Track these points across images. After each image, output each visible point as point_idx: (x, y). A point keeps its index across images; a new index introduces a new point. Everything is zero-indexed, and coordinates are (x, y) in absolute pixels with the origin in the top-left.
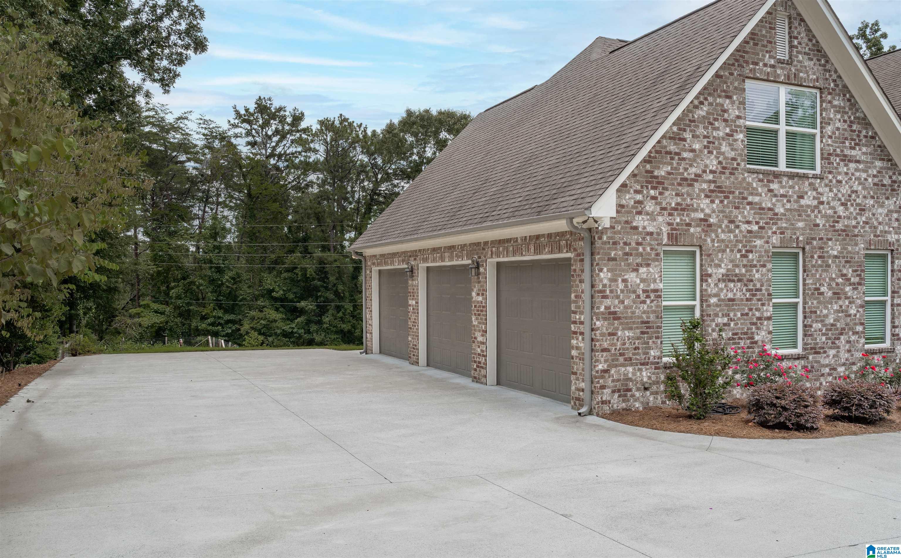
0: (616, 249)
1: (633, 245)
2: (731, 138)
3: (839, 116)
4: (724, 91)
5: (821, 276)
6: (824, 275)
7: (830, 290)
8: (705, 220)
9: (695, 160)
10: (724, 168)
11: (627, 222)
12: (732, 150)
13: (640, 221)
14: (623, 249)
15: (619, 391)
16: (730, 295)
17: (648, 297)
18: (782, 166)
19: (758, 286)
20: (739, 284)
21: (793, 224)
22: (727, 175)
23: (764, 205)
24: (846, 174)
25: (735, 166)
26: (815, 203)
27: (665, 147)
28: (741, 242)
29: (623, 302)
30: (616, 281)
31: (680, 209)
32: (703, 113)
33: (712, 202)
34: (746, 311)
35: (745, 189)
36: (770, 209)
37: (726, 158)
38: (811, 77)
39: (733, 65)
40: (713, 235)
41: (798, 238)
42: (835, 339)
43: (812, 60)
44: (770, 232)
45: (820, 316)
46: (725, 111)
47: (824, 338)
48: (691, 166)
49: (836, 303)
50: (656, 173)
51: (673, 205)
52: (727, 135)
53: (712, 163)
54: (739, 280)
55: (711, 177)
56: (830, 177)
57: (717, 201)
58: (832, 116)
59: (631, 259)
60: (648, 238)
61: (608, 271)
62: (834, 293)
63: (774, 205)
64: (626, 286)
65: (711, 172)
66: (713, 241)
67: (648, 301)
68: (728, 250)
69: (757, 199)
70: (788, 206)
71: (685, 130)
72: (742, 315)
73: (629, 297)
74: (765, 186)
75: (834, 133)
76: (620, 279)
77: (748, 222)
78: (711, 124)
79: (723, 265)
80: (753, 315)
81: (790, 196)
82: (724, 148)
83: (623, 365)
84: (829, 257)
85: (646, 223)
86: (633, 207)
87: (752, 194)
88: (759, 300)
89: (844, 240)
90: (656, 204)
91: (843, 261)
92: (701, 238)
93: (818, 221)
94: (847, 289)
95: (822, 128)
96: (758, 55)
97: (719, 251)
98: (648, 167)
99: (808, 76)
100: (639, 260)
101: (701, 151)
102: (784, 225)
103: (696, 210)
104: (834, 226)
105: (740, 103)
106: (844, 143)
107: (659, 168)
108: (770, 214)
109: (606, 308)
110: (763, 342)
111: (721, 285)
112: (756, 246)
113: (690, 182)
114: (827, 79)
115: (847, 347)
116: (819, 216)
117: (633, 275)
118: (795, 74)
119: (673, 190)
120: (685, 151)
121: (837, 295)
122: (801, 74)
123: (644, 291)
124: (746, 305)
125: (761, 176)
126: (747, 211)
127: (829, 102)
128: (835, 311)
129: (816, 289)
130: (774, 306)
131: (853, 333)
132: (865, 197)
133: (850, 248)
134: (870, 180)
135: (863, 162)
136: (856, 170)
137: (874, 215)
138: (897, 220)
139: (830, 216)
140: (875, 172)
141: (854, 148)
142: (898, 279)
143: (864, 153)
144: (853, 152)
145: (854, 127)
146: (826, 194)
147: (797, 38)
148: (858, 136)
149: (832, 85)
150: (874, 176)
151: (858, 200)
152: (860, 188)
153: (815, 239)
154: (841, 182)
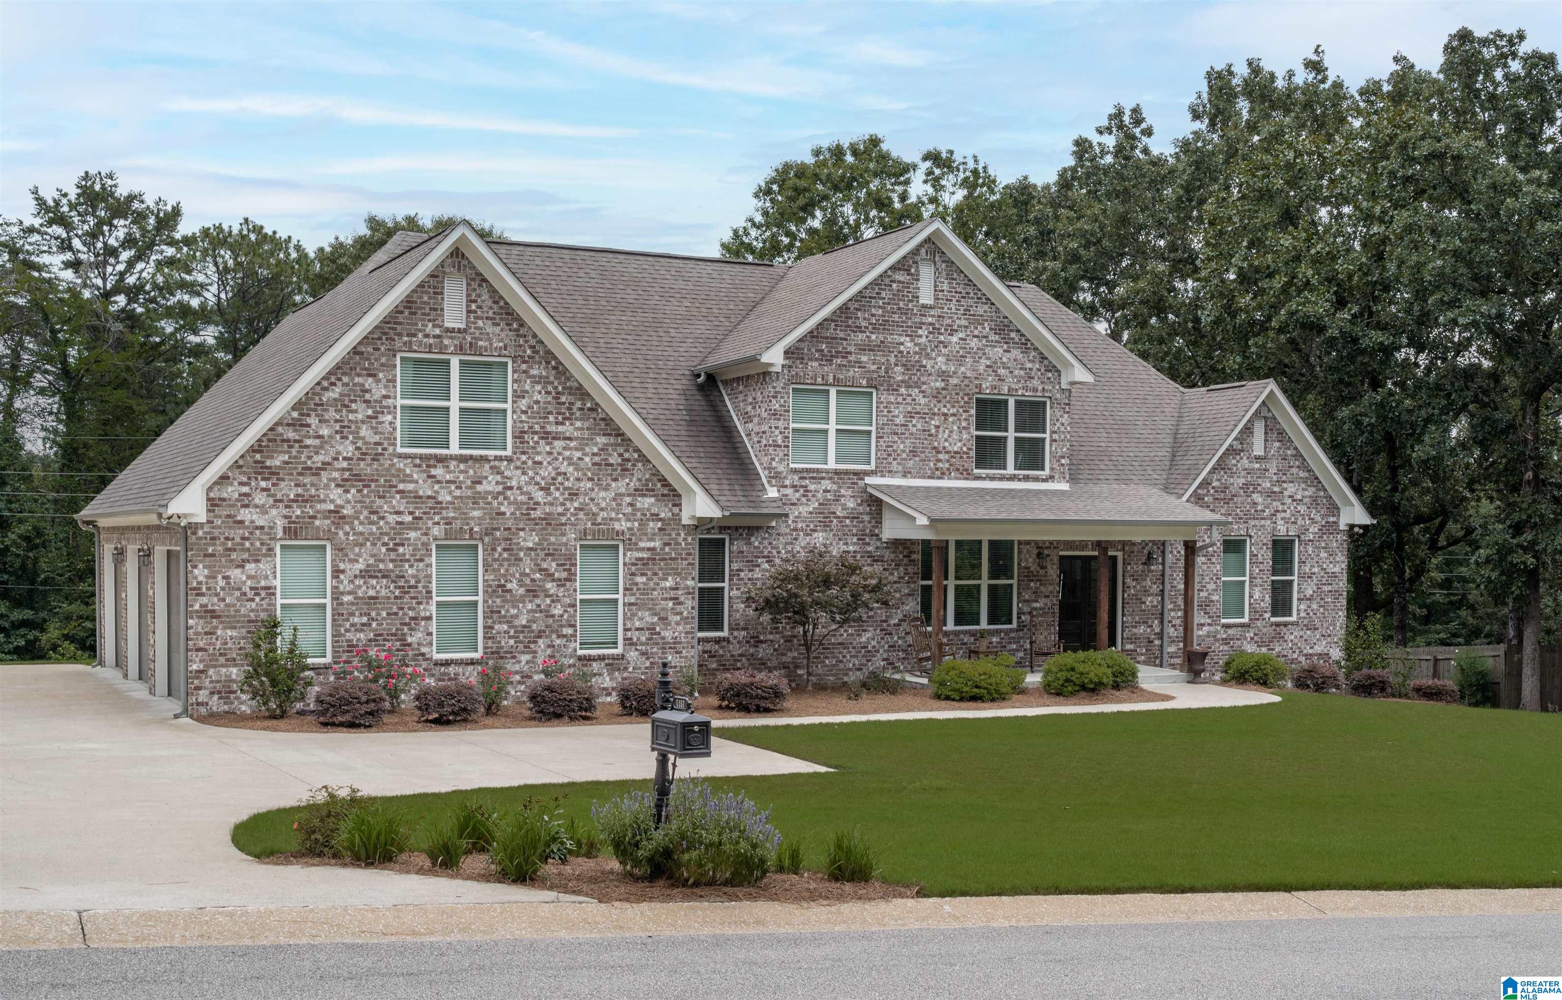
0: (214, 545)
1: (238, 540)
2: (374, 421)
3: (538, 387)
4: (366, 369)
5: (507, 570)
6: (512, 570)
7: (521, 586)
8: (338, 512)
9: (322, 447)
10: (363, 454)
11: (229, 516)
12: (376, 433)
13: (245, 515)
14: (223, 544)
15: (219, 692)
16: (371, 593)
17: (256, 594)
18: (455, 448)
19: (413, 582)
20: (384, 581)
21: (465, 514)
22: (369, 461)
23: (421, 493)
24: (550, 453)
25: (380, 451)
26: (500, 488)
27: (282, 435)
28: (387, 534)
29: (224, 600)
30: (215, 578)
31: (301, 500)
32: (337, 396)
33: (347, 492)
34: (395, 609)
35: (394, 476)
36: (429, 497)
37: (366, 443)
38: (495, 345)
39: (380, 339)
40: (347, 528)
41: (471, 529)
42: (529, 642)
43: (498, 325)
44: (430, 523)
45: (505, 617)
46: (367, 391)
47: (512, 642)
48: (317, 453)
49: (530, 601)
50: (268, 463)
51: (292, 496)
52: (369, 417)
53: (347, 449)
54: (384, 577)
55: (345, 464)
56: (524, 458)
57: (353, 491)
58: (527, 387)
59: (234, 556)
60: (258, 532)
61: (204, 567)
62: (528, 591)
63: (437, 492)
64: (228, 583)
65: (345, 459)
66: (347, 534)
67: (257, 599)
68: (368, 544)
69: (411, 487)
70: (458, 493)
71: (309, 415)
72: (388, 614)
73: (232, 595)
74: (424, 471)
75: (530, 407)
76: (220, 577)
77: (398, 513)
78: (347, 406)
79: (361, 560)
80: (405, 614)
81: (460, 482)
82: (365, 431)
83: (222, 666)
84: (521, 549)
85: (255, 517)
86: (237, 500)
87: (404, 481)
88: (412, 598)
90: (268, 496)
91: (542, 554)
92: (329, 531)
93: (503, 509)
94: (549, 585)
95: (514, 402)
96: (416, 324)
97: (356, 545)
98: (258, 457)
99: (491, 344)
100: (246, 556)
101: (330, 437)
102: (452, 515)
103: (324, 501)
104: (528, 514)
105: (388, 381)
106: (547, 418)
107: (272, 457)
108: (431, 503)
109: (201, 606)
110: (419, 644)
111: (359, 582)
112: (409, 539)
113: (316, 472)
114: (520, 346)
115: (549, 651)
116: (506, 503)
117: (239, 571)
118: (471, 343)
119: (290, 480)
120: (309, 437)
121: (532, 593)
122: (480, 343)
123: (251, 588)
124: (396, 604)
125: (418, 461)
126: (397, 501)
127: (524, 372)
128: (529, 612)
129: (499, 586)
130: (439, 604)
131: (559, 637)
132: (578, 479)
133: (553, 539)
134: (587, 459)
135: (576, 439)
136: (564, 448)
137: (592, 500)
138: (631, 505)
139: (523, 503)
140: (595, 450)
141: (562, 424)
142: (633, 574)
143: (578, 429)
144: (560, 428)
145: (563, 399)
146: (517, 478)
147: (475, 301)
148: (569, 409)
149: (529, 352)
150: (594, 454)
151: (566, 484)
152: (571, 469)
153: (499, 529)
154: (540, 463)
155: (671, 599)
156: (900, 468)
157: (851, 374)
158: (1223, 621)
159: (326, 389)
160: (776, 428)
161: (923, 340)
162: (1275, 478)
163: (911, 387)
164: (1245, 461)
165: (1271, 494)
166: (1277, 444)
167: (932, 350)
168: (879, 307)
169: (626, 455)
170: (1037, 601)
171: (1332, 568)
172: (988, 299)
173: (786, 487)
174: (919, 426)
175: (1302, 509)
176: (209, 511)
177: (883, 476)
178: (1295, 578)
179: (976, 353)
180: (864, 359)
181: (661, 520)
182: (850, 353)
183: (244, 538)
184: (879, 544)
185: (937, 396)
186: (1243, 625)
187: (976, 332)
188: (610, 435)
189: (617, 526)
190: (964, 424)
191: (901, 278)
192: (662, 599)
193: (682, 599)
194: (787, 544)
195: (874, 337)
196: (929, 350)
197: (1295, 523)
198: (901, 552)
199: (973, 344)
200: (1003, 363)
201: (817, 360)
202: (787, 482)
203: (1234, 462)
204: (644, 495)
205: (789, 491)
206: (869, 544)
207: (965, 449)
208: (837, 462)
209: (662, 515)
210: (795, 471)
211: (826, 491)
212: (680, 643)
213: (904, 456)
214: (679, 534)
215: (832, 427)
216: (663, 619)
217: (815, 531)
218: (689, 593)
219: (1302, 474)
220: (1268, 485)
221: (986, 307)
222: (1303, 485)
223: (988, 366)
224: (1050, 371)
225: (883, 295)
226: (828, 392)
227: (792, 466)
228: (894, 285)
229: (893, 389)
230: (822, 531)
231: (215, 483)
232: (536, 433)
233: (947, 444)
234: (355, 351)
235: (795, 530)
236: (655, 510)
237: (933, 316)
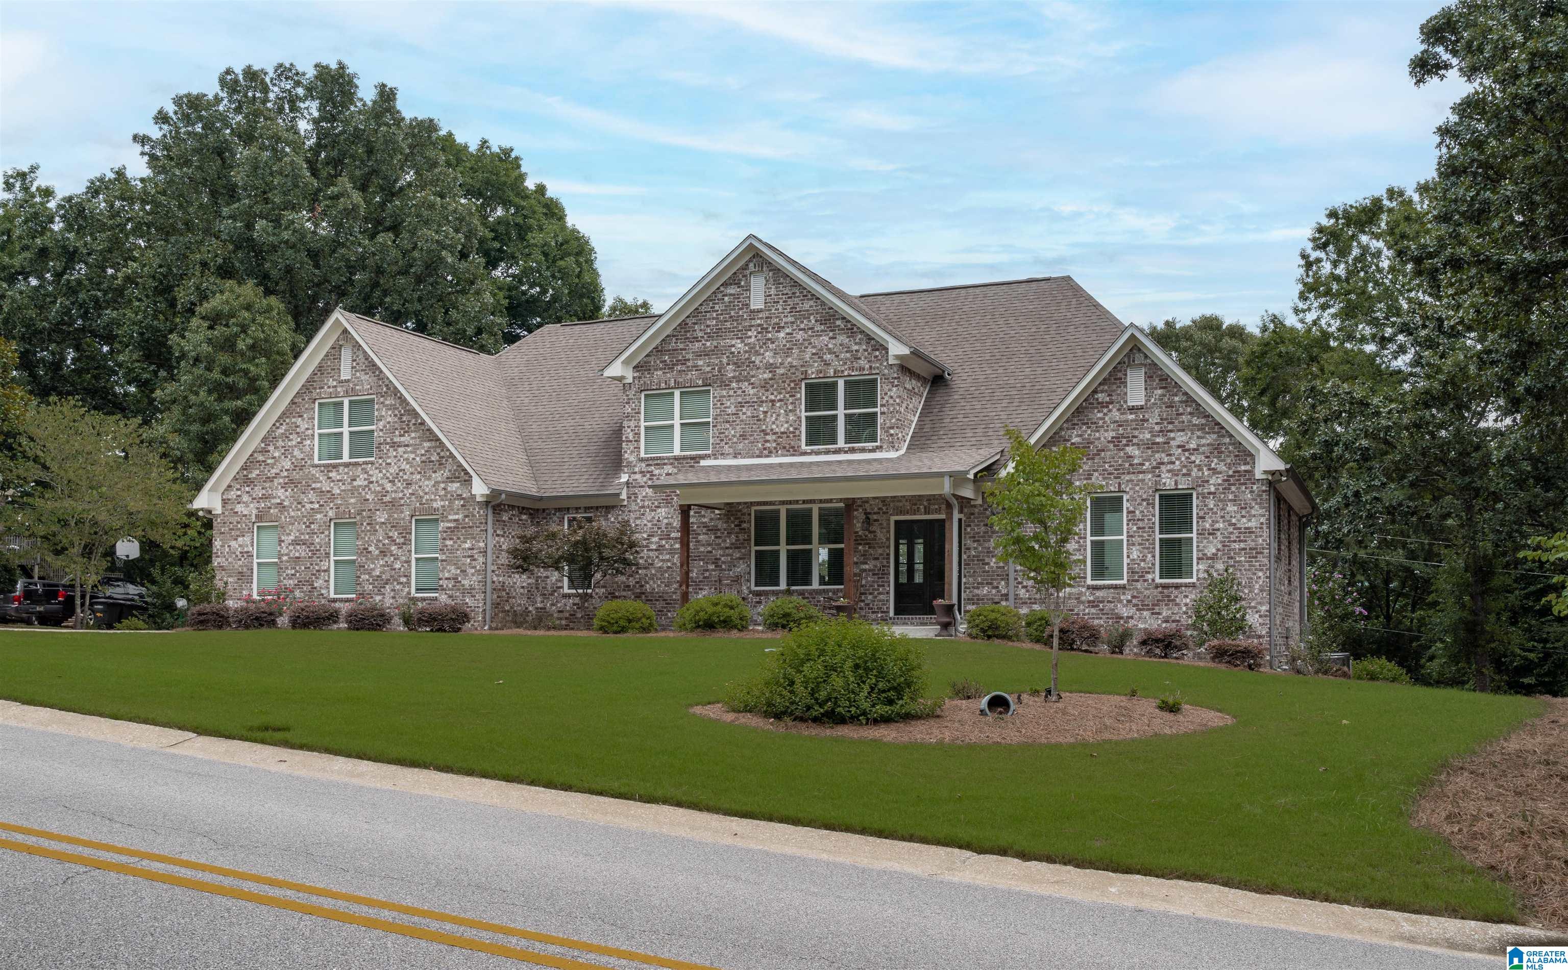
0: (225, 527)
1: (235, 523)
2: (302, 445)
3: (390, 413)
4: (297, 413)
5: (369, 539)
6: (372, 537)
7: (377, 549)
8: (281, 504)
9: (275, 464)
10: (295, 466)
11: (231, 509)
12: (303, 453)
13: (239, 508)
14: (228, 526)
16: (297, 555)
18: (346, 458)
19: (319, 547)
20: (304, 546)
21: (347, 501)
22: (298, 471)
23: (324, 489)
24: (396, 457)
25: (304, 463)
26: (366, 483)
27: (256, 458)
28: (305, 517)
29: (228, 560)
30: (224, 546)
31: (264, 497)
32: (282, 431)
33: (286, 491)
34: (308, 565)
35: (310, 479)
36: (328, 492)
37: (297, 459)
38: (366, 388)
39: (305, 392)
40: (286, 513)
41: (350, 511)
42: (381, 587)
43: (368, 374)
44: (328, 508)
45: (368, 569)
46: (297, 427)
47: (371, 587)
48: (273, 468)
49: (382, 559)
51: (260, 495)
52: (299, 443)
53: (287, 464)
54: (304, 544)
56: (380, 461)
57: (290, 490)
58: (383, 413)
59: (233, 533)
60: (244, 518)
61: (220, 540)
62: (381, 552)
63: (332, 488)
64: (230, 550)
65: (286, 470)
66: (286, 517)
67: (243, 559)
68: (296, 523)
69: (319, 485)
70: (343, 488)
71: (269, 445)
72: (305, 568)
73: (232, 557)
74: (326, 475)
75: (385, 426)
76: (226, 546)
77: (312, 503)
78: (287, 437)
79: (292, 534)
80: (314, 568)
81: (345, 480)
82: (296, 452)
84: (377, 524)
85: (243, 509)
86: (235, 499)
87: (315, 482)
88: (319, 557)
89: (391, 509)
90: (249, 496)
91: (389, 526)
92: (277, 516)
93: (368, 497)
94: (393, 548)
96: (324, 381)
97: (290, 524)
98: (245, 472)
99: (363, 387)
100: (238, 533)
101: (280, 457)
102: (340, 502)
103: (275, 498)
104: (382, 499)
105: (310, 419)
106: (395, 432)
107: (252, 472)
108: (329, 495)
109: (218, 563)
110: (320, 588)
111: (291, 547)
113: (271, 479)
114: (380, 386)
115: (392, 594)
116: (369, 492)
117: (235, 542)
118: (354, 388)
119: (260, 485)
120: (269, 458)
121: (383, 553)
122: (360, 387)
123: (240, 552)
124: (309, 561)
125: (322, 468)
126: (312, 496)
127: (382, 403)
128: (381, 566)
129: (365, 549)
130: (336, 562)
131: (398, 584)
132: (412, 473)
133: (396, 516)
134: (418, 459)
135: (411, 445)
136: (404, 453)
137: (420, 487)
138: (444, 489)
139: (379, 492)
140: (423, 452)
141: (403, 436)
142: (444, 539)
143: (412, 438)
144: (402, 439)
145: (404, 418)
146: (376, 475)
147: (355, 360)
148: (408, 425)
149: (385, 389)
150: (422, 455)
151: (405, 477)
152: (408, 466)
153: (364, 510)
154: (390, 464)
155: (469, 557)
156: (731, 451)
157: (689, 376)
158: (1089, 582)
159: (278, 428)
160: (629, 427)
161: (753, 340)
162: (1157, 428)
163: (741, 381)
164: (1116, 415)
165: (1151, 446)
166: (1159, 392)
167: (761, 347)
168: (713, 318)
169: (442, 454)
170: (866, 563)
171: (1244, 523)
172: (813, 295)
173: (635, 473)
174: (749, 414)
175: (1197, 459)
176: (223, 507)
177: (715, 459)
178: (1194, 535)
179: (801, 344)
180: (700, 363)
181: (463, 499)
182: (689, 360)
183: (238, 523)
184: (713, 516)
185: (765, 385)
186: (1116, 587)
187: (802, 326)
188: (432, 440)
189: (435, 505)
190: (790, 407)
191: (732, 291)
192: (463, 557)
193: (476, 556)
194: (636, 518)
195: (708, 344)
196: (758, 348)
197: (1189, 475)
198: (733, 522)
199: (799, 337)
200: (829, 349)
201: (661, 369)
202: (637, 469)
203: (1100, 415)
204: (452, 482)
205: (638, 476)
206: (704, 516)
207: (791, 429)
208: (682, 450)
209: (464, 496)
210: (642, 460)
211: (668, 474)
212: (474, 589)
213: (735, 440)
214: (474, 509)
215: (677, 422)
216: (463, 571)
217: (659, 507)
218: (481, 552)
219: (1195, 421)
220: (1148, 436)
221: (811, 303)
222: (1199, 433)
223: (813, 354)
224: (877, 350)
225: (717, 307)
226: (672, 394)
227: (642, 455)
228: (726, 299)
229: (725, 385)
230: (665, 507)
231: (226, 490)
232: (388, 444)
233: (774, 427)
234: (293, 402)
235: (643, 507)
236: (459, 492)
237: (761, 318)
